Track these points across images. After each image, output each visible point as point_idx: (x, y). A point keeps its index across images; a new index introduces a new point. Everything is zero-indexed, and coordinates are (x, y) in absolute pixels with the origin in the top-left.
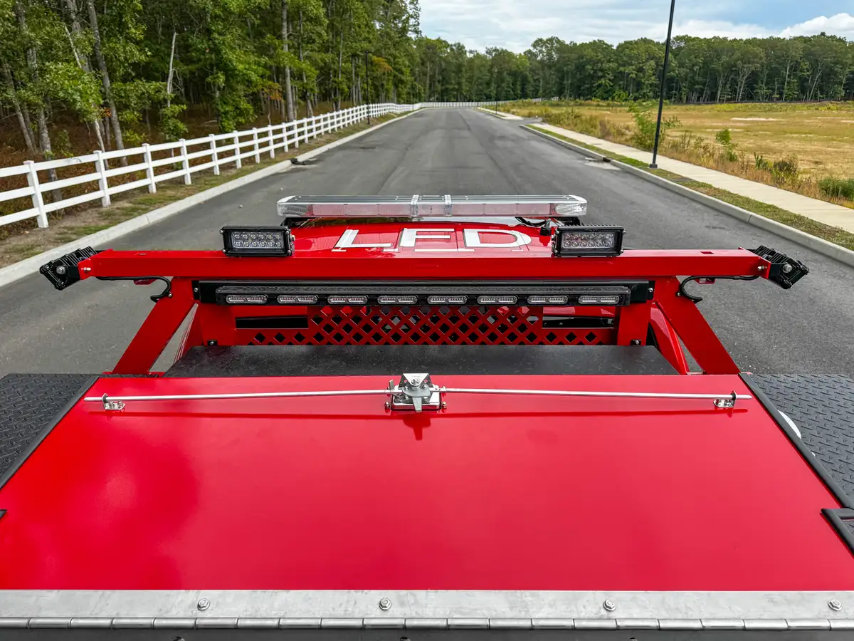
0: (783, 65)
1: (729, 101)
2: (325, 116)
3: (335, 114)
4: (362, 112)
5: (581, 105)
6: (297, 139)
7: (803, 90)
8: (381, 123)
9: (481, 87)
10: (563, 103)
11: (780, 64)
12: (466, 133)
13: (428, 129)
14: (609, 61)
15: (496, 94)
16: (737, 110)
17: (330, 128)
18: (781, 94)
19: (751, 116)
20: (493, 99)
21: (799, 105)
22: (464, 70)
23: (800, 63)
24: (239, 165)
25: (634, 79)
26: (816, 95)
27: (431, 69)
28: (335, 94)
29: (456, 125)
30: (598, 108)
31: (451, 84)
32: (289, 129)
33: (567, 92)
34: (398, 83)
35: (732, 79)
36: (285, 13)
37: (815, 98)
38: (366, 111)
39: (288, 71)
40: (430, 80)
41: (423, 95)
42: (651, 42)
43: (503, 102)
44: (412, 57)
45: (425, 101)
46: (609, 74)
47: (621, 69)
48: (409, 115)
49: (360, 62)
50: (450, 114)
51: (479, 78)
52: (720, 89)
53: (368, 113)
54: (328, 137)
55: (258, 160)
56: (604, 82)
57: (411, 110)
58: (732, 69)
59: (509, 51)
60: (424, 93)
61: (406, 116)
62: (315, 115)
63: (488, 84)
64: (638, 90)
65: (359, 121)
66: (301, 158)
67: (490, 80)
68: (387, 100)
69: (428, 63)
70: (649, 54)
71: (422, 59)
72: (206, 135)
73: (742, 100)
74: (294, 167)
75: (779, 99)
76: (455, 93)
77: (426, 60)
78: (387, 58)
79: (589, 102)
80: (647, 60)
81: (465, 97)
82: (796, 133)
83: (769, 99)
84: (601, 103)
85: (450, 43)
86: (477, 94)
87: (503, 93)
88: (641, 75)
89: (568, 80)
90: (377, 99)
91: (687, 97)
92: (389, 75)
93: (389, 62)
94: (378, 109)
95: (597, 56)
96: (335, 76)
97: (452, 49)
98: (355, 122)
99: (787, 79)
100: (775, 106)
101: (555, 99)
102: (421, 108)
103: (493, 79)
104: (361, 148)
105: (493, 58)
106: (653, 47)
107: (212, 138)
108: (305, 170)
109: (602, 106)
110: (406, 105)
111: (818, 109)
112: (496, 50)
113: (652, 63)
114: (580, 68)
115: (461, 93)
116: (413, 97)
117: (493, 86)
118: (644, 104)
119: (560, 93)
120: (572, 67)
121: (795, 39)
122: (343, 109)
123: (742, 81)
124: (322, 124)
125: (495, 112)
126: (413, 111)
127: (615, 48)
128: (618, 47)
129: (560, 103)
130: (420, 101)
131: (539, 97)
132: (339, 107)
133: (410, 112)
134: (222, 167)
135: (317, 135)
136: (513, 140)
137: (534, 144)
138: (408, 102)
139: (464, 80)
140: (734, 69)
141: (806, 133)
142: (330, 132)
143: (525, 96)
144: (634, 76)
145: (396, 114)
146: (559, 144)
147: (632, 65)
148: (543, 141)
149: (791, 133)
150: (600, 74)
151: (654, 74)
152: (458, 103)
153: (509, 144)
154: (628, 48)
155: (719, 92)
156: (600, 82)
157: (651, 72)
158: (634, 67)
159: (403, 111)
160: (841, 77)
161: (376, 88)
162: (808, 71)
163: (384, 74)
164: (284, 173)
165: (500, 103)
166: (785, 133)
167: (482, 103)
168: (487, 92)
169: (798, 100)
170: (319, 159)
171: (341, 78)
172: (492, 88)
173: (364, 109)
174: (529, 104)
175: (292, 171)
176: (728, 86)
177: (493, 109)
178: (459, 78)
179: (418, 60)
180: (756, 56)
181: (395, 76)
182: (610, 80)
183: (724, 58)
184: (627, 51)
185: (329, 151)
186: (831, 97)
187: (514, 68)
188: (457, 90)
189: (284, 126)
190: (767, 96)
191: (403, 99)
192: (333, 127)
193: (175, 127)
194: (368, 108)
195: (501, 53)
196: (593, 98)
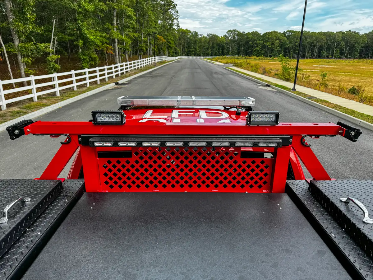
0: (333, 43)
1: (310, 58)
2: (134, 62)
3: (139, 60)
4: (152, 60)
5: (247, 58)
6: (120, 72)
7: (342, 54)
8: (161, 65)
9: (204, 50)
10: (240, 58)
11: (332, 43)
12: (199, 71)
13: (182, 68)
14: (259, 40)
15: (211, 53)
16: (315, 62)
17: (136, 67)
18: (332, 55)
19: (321, 65)
20: (210, 55)
21: (340, 60)
22: (197, 43)
23: (340, 43)
24: (88, 85)
25: (270, 48)
26: (347, 56)
27: (183, 42)
28: (140, 51)
29: (194, 67)
30: (255, 60)
31: (192, 49)
32: (116, 67)
33: (241, 53)
34: (169, 47)
35: (312, 49)
36: (115, 14)
37: (347, 58)
38: (154, 59)
39: (116, 40)
40: (183, 47)
41: (180, 53)
42: (277, 32)
43: (214, 57)
44: (175, 37)
45: (180, 56)
46: (259, 46)
47: (265, 43)
48: (173, 61)
49: (152, 38)
50: (191, 61)
51: (204, 46)
52: (307, 52)
53: (155, 60)
54: (135, 71)
55: (99, 82)
56: (257, 49)
57: (174, 59)
58: (312, 45)
59: (217, 35)
60: (180, 52)
61: (172, 62)
62: (129, 61)
63: (208, 49)
64: (272, 53)
65: (151, 64)
66: (120, 82)
67: (209, 47)
68: (164, 55)
69: (182, 39)
70: (277, 37)
71: (179, 38)
72: (70, 71)
73: (316, 58)
74: (116, 86)
75: (332, 58)
76: (193, 52)
77: (181, 38)
78: (164, 37)
79: (251, 57)
80: (276, 40)
81: (198, 54)
82: (343, 73)
83: (328, 57)
84: (256, 58)
85: (191, 31)
86: (203, 53)
87: (214, 53)
88: (273, 46)
89: (242, 48)
90: (159, 55)
91: (293, 56)
92: (165, 44)
93: (164, 38)
94: (159, 59)
95: (254, 38)
96: (140, 43)
97: (192, 34)
98: (149, 65)
99: (335, 49)
100: (331, 61)
101: (236, 56)
102: (179, 59)
103: (210, 47)
104: (151, 77)
105: (210, 38)
106: (278, 34)
107: (73, 72)
108: (121, 88)
109: (257, 59)
110: (172, 57)
111: (349, 62)
112: (211, 34)
113: (278, 41)
114: (247, 43)
115: (196, 53)
116: (176, 54)
117: (210, 50)
118: (275, 58)
119: (238, 53)
120: (243, 42)
121: (338, 32)
122: (143, 58)
123: (316, 49)
124: (133, 65)
125: (211, 61)
126: (175, 60)
127: (262, 35)
128: (263, 34)
129: (238, 57)
130: (178, 56)
131: (229, 55)
132: (142, 57)
133: (174, 60)
134: (78, 87)
135: (130, 70)
136: (221, 75)
137: (231, 76)
138: (173, 56)
139: (197, 47)
140: (313, 44)
141: (347, 73)
142: (136, 69)
143: (223, 54)
144: (270, 47)
145: (168, 61)
146: (243, 77)
147: (269, 42)
148: (235, 75)
149: (341, 72)
150: (256, 45)
151: (279, 46)
152: (195, 57)
153: (220, 76)
154: (267, 35)
155: (306, 54)
156: (256, 49)
157: (277, 45)
158: (270, 43)
159: (171, 60)
160: (358, 49)
161: (159, 50)
162: (344, 46)
163: (162, 43)
164: (111, 90)
165: (213, 57)
166: (338, 72)
167: (205, 57)
168: (207, 52)
169: (340, 58)
170: (130, 82)
171: (142, 44)
172: (209, 51)
173: (153, 59)
174: (225, 58)
175: (115, 89)
176: (310, 52)
177: (210, 60)
178: (195, 46)
179: (178, 38)
180: (322, 39)
181: (167, 44)
182: (260, 48)
183: (308, 40)
184: (267, 36)
185: (135, 78)
186: (354, 57)
187: (219, 42)
188: (194, 51)
189: (113, 66)
190: (326, 56)
191: (171, 54)
192: (138, 67)
193: (53, 66)
194: (155, 58)
195: (213, 36)
196: (253, 56)
